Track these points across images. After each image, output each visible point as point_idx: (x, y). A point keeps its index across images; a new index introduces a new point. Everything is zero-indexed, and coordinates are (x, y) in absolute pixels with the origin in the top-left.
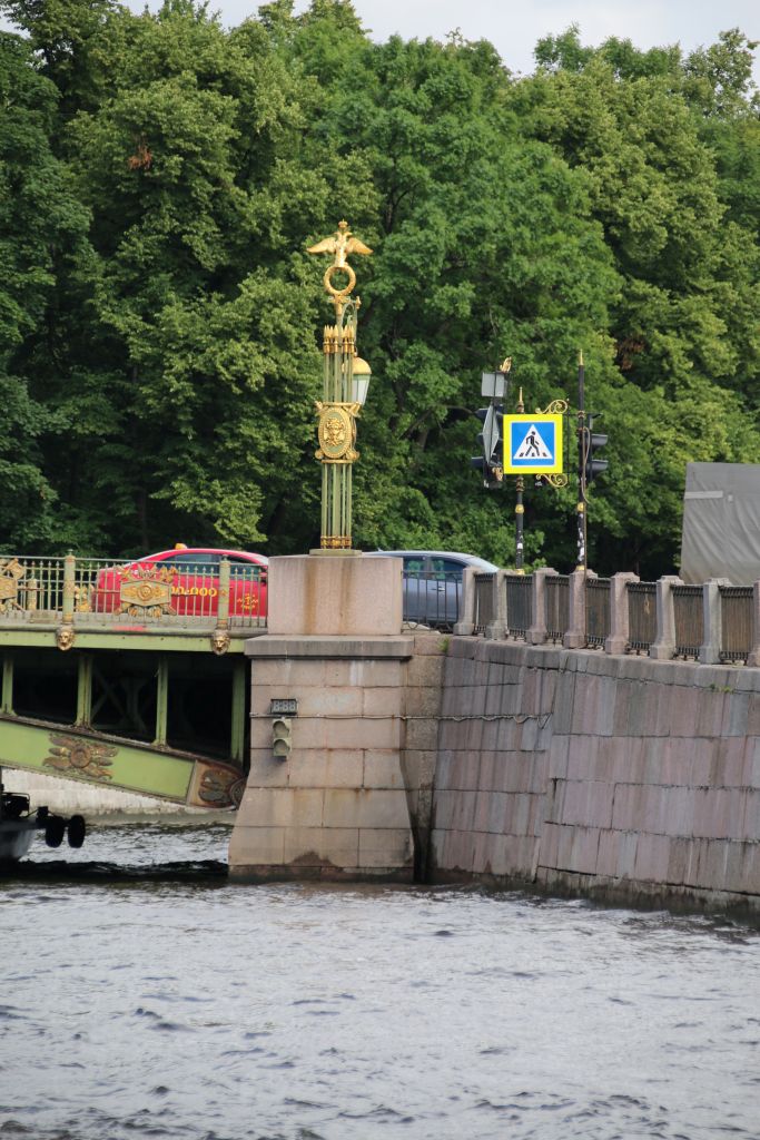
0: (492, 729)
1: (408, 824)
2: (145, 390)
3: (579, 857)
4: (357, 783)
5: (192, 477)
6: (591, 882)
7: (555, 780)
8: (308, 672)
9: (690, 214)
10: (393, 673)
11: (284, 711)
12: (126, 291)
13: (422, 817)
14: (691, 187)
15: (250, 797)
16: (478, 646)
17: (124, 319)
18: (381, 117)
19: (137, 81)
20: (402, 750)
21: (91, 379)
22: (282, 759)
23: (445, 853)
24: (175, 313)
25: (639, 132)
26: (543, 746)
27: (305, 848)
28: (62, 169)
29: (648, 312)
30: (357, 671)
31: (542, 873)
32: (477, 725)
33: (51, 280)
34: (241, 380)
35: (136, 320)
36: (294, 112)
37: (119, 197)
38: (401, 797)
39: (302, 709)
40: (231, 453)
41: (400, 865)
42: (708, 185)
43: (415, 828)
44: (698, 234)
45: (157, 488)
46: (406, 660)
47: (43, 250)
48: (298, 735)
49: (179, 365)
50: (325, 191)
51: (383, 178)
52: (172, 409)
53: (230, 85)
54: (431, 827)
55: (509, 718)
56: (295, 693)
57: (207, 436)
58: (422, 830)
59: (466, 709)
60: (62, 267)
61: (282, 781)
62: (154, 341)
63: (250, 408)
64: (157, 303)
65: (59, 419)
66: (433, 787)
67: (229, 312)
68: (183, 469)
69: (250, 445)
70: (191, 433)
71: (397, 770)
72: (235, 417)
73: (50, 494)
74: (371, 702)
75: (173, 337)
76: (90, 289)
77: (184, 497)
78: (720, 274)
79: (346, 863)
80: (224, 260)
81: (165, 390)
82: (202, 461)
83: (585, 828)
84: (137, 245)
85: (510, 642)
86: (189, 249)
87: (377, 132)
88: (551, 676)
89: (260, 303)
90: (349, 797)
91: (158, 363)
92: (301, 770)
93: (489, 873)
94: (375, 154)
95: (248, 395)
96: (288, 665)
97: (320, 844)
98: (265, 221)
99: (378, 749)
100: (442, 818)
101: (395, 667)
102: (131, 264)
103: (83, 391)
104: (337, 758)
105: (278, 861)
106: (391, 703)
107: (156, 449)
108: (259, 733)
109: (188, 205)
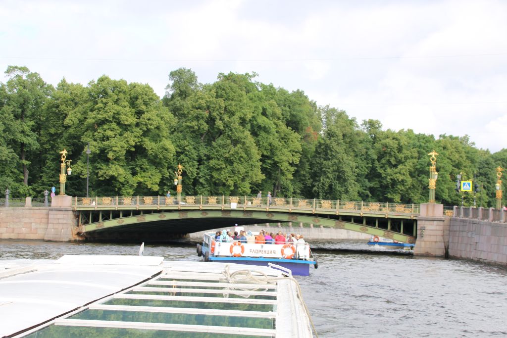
0: (461, 233)
1: (444, 247)
2: (384, 181)
3: (483, 256)
4: (435, 241)
5: (390, 193)
6: (486, 261)
7: (476, 243)
8: (427, 222)
9: (461, 158)
10: (441, 223)
11: (423, 228)
12: (381, 167)
13: (446, 247)
14: (461, 155)
15: (417, 242)
16: (458, 219)
17: (381, 171)
18: (418, 144)
19: (384, 139)
20: (443, 236)
21: (376, 179)
22: (422, 237)
23: (451, 253)
24: (389, 170)
25: (454, 147)
26: (473, 236)
27: (426, 251)
28: (373, 151)
29: (455, 172)
30: (435, 223)
31: (474, 258)
32: (458, 232)
33: (371, 166)
34: (398, 180)
35: (383, 171)
36: (406, 143)
37: (381, 154)
38: (443, 243)
39: (426, 228)
40: (396, 190)
41: (443, 254)
42: (464, 155)
43: (445, 249)
44: (462, 161)
45: (385, 194)
46: (444, 221)
47: (370, 162)
48: (425, 233)
49: (389, 177)
50: (410, 154)
51: (419, 152)
52: (388, 184)
53: (397, 139)
54: (448, 248)
55: (465, 231)
56: (425, 226)
57: (393, 187)
58: (447, 249)
59: (455, 229)
60: (373, 164)
61: (422, 240)
62: (385, 174)
63: (399, 184)
64: (386, 169)
65: (372, 185)
66: (448, 242)
67: (396, 170)
68: (389, 192)
69: (399, 189)
70: (391, 187)
71: (442, 239)
72: (397, 185)
73: (370, 195)
74: (438, 228)
75: (388, 174)
76: (377, 167)
77: (389, 196)
78: (465, 167)
79: (434, 254)
80: (396, 163)
81: (387, 181)
82: (392, 191)
83: (484, 251)
84: (383, 161)
85: (464, 219)
86: (390, 162)
87: (418, 146)
88: (474, 225)
89: (401, 169)
90: (434, 243)
91: (386, 177)
92: (426, 238)
93: (461, 257)
94: (417, 149)
95: (399, 182)
96: (424, 221)
97: (429, 251)
98: (402, 158)
99: (439, 236)
100: (450, 247)
101: (442, 222)
102: (382, 164)
103: (375, 181)
104: (432, 237)
105: (422, 253)
106: (441, 228)
107: (385, 189)
108: (419, 232)
109: (391, 156)
